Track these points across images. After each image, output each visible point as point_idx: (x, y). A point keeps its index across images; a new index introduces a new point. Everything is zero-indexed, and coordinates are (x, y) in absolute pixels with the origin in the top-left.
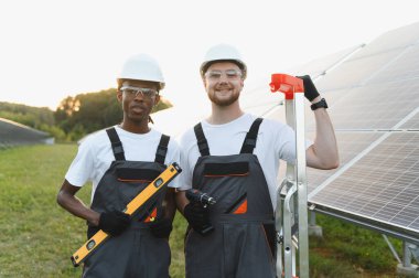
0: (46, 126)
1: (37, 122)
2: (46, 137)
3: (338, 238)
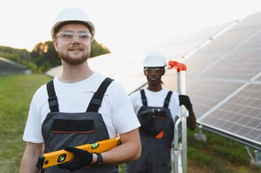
0: (25, 62)
1: (19, 59)
2: (25, 69)
3: (216, 143)
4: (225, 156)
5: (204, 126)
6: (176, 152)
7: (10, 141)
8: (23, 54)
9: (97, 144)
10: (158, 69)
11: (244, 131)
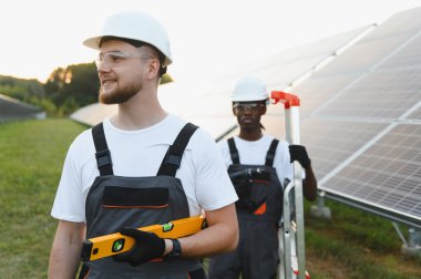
0: (35, 100)
1: (26, 95)
2: (37, 112)
3: (345, 219)
4: (361, 239)
5: (327, 193)
6: (287, 235)
7: (18, 227)
8: (31, 87)
9: (170, 224)
10: (255, 105)
11: (393, 199)
